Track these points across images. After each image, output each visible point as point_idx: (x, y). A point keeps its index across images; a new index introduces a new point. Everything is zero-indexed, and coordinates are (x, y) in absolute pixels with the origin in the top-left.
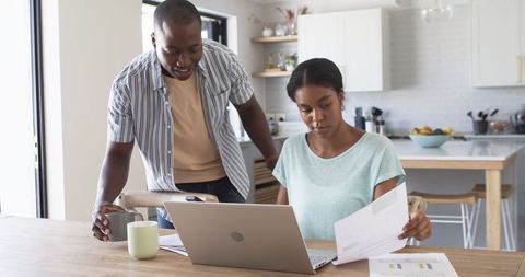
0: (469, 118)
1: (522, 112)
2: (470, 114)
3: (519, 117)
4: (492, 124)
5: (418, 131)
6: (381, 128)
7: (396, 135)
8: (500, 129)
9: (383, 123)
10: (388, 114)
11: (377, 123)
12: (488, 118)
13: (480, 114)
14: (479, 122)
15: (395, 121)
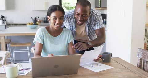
0: (31, 19)
1: (46, 17)
2: (32, 18)
3: (45, 19)
4: (38, 21)
5: (29, 24)
6: (5, 22)
7: (9, 24)
8: (40, 22)
9: (5, 20)
10: (6, 18)
11: (4, 20)
12: (37, 19)
13: (35, 18)
14: (34, 20)
15: (9, 20)
